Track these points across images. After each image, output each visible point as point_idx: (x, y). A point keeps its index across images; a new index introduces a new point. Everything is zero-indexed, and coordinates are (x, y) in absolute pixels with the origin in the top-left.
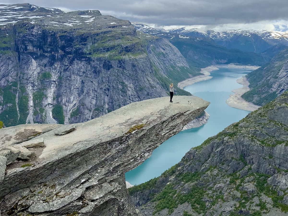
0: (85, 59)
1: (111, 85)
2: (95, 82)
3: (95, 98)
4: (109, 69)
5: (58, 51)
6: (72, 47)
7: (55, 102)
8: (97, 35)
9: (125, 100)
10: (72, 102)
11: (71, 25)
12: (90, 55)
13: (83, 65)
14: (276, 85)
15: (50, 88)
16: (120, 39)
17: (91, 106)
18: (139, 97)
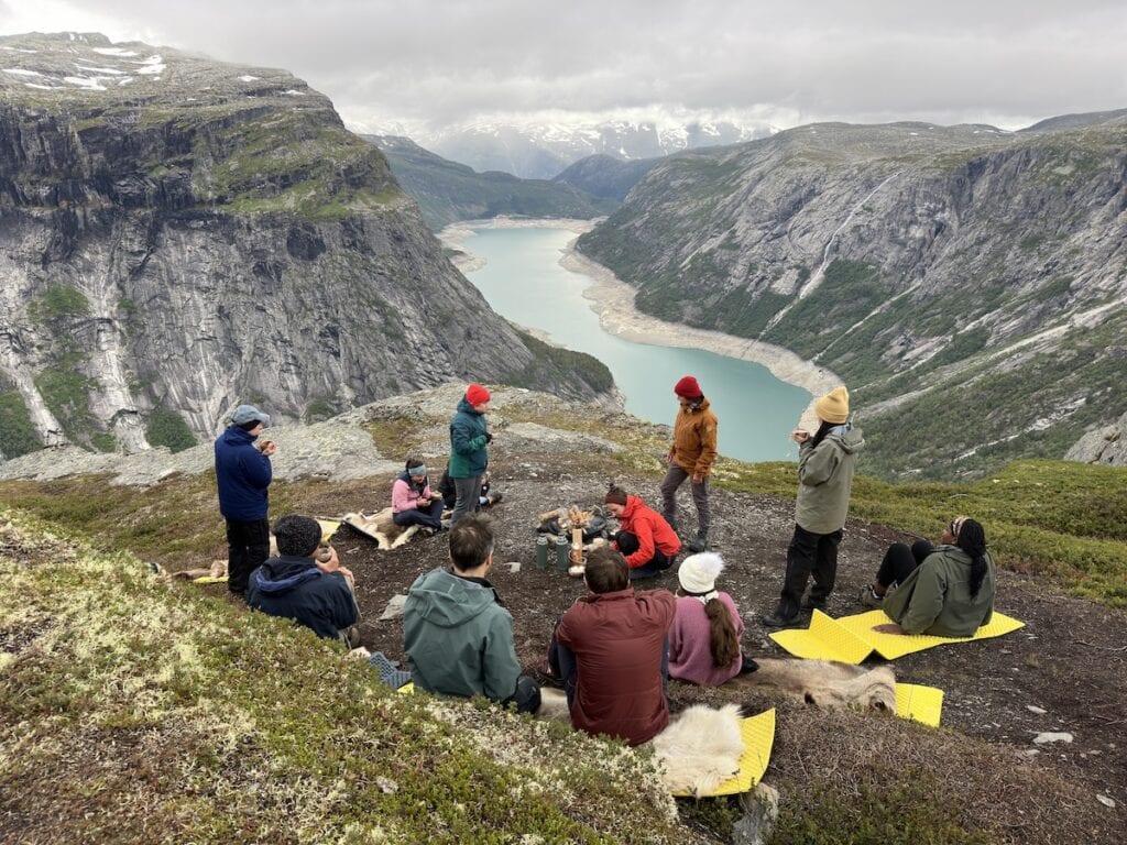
0: (202, 223)
1: (343, 316)
2: (273, 308)
3: (292, 367)
4: (312, 256)
5: (82, 197)
6: (142, 176)
7: (144, 402)
8: (226, 122)
9: (406, 361)
10: (210, 394)
11: (93, 84)
12: (224, 206)
13: (202, 247)
14: (740, 267)
15: (99, 348)
16: (311, 138)
17: (288, 399)
18: (447, 348)
